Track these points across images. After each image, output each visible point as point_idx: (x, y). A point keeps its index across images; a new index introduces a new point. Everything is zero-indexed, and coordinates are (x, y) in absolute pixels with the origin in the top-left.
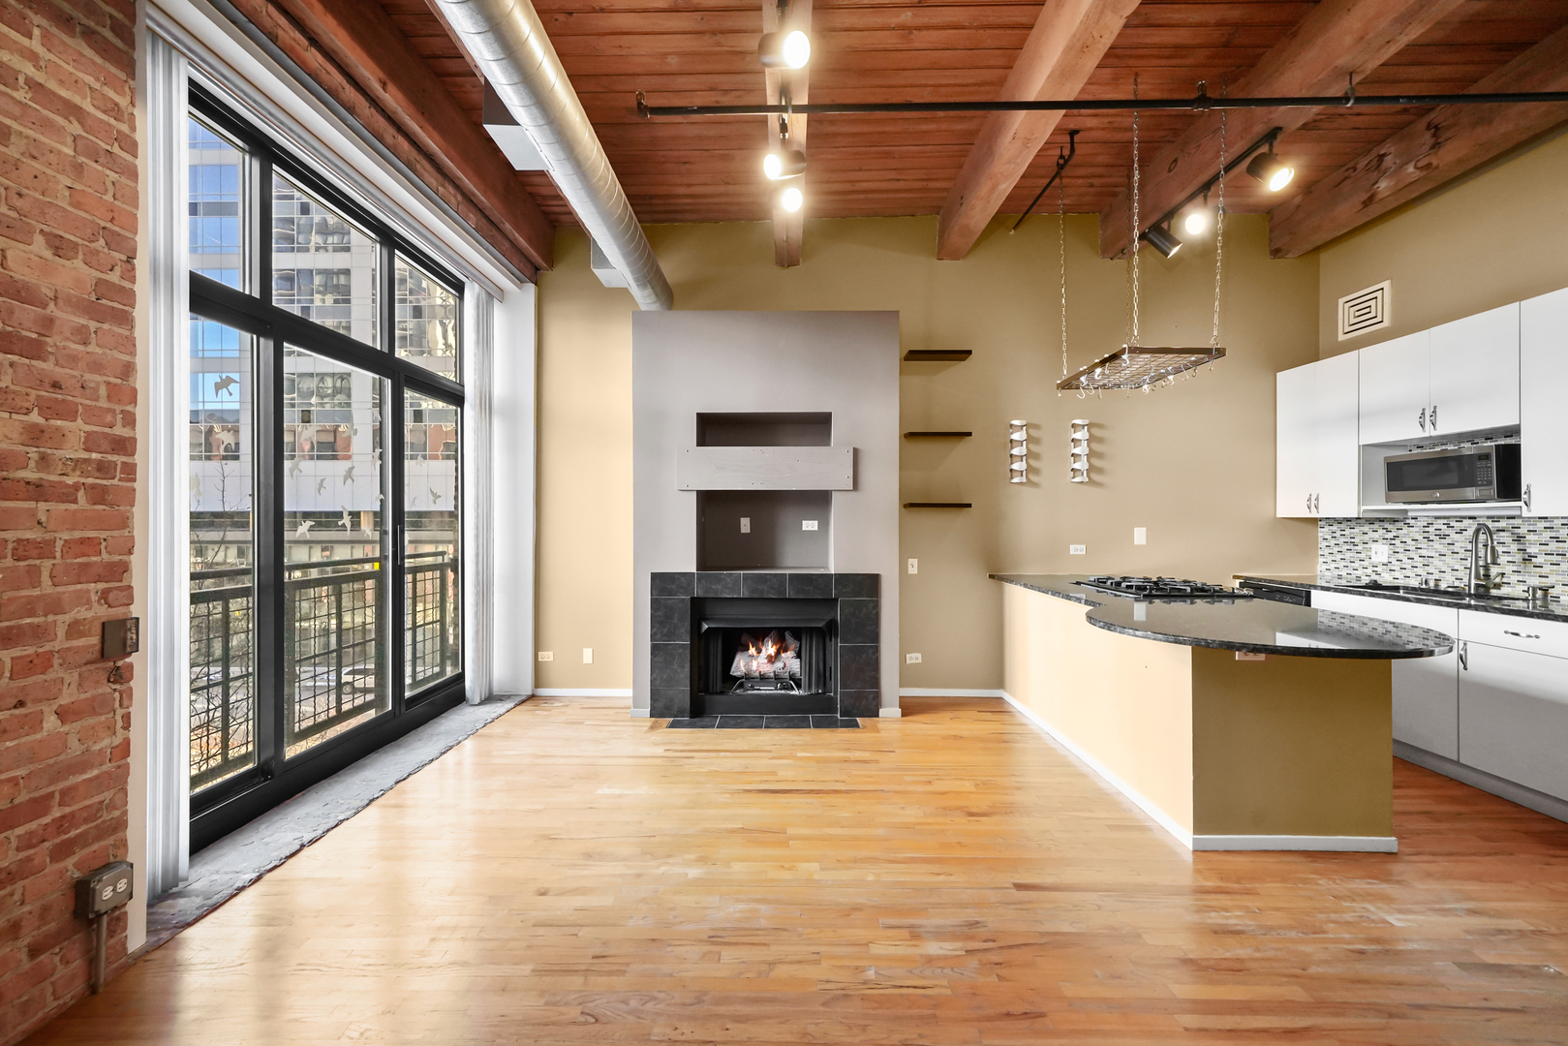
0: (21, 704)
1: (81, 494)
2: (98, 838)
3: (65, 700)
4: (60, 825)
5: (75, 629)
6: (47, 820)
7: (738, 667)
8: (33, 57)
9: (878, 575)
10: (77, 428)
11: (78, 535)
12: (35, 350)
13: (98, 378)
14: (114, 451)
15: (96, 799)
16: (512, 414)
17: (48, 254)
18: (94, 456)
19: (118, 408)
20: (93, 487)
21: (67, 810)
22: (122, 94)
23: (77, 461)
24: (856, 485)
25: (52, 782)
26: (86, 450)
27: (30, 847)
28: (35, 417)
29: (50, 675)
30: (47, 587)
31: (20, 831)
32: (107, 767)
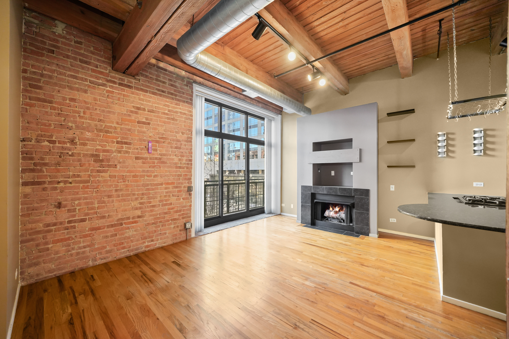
0: (178, 196)
1: (185, 168)
2: (187, 218)
3: (183, 197)
4: (183, 214)
5: (184, 187)
6: (181, 213)
7: (326, 214)
8: (180, 109)
9: (369, 190)
10: (185, 158)
11: (185, 173)
12: (180, 148)
13: (187, 151)
14: (189, 161)
15: (187, 212)
16: (276, 147)
17: (181, 135)
18: (187, 162)
19: (190, 155)
20: (187, 167)
21: (184, 212)
22: (191, 109)
23: (185, 163)
24: (360, 161)
25: (182, 208)
26: (186, 161)
27: (179, 216)
28: (180, 157)
29: (181, 193)
30: (181, 181)
31: (178, 213)
32: (189, 208)
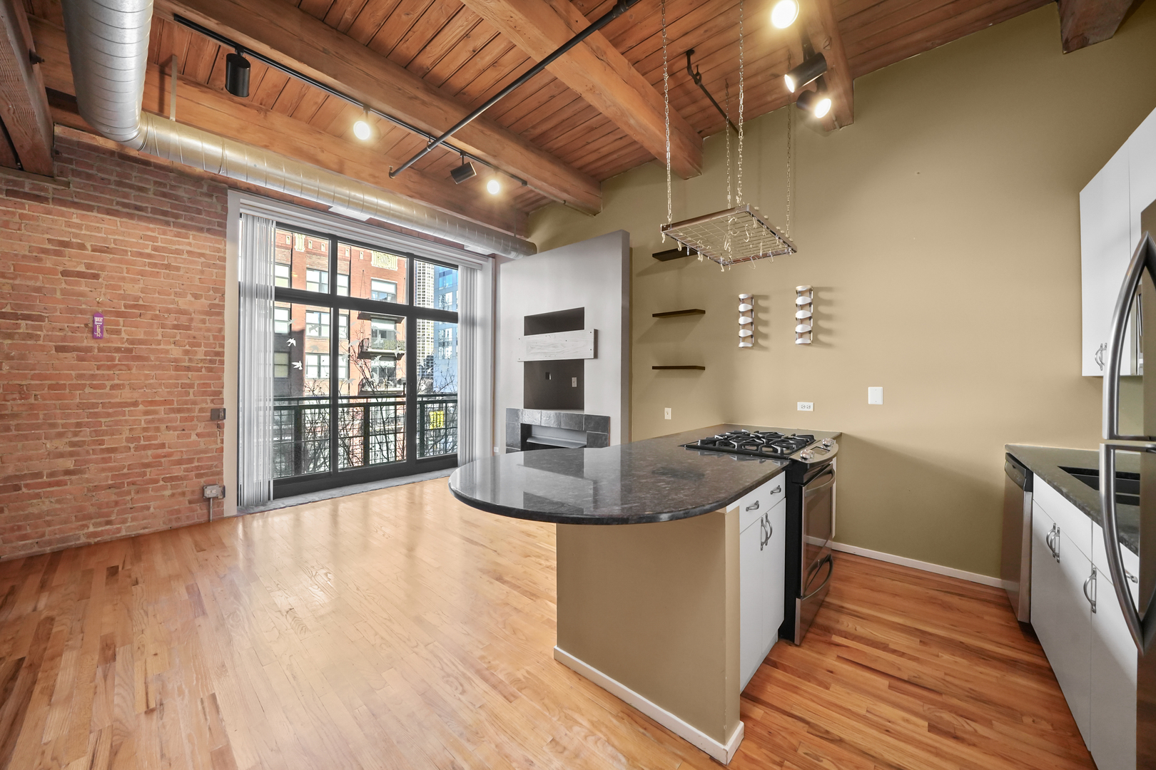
0: (184, 430)
1: (203, 370)
2: (212, 475)
3: (199, 430)
4: (197, 468)
5: (201, 410)
6: (193, 465)
8: (190, 244)
9: (607, 417)
10: (203, 349)
11: (202, 382)
12: (188, 328)
13: (210, 334)
14: (215, 356)
15: (210, 463)
17: (193, 299)
18: (208, 358)
19: (217, 343)
20: (208, 367)
21: (200, 464)
22: (221, 244)
23: (202, 360)
24: (596, 356)
25: (195, 454)
26: (205, 356)
27: (187, 472)
28: (187, 347)
29: (193, 423)
30: (191, 396)
31: (184, 466)
32: (215, 454)
